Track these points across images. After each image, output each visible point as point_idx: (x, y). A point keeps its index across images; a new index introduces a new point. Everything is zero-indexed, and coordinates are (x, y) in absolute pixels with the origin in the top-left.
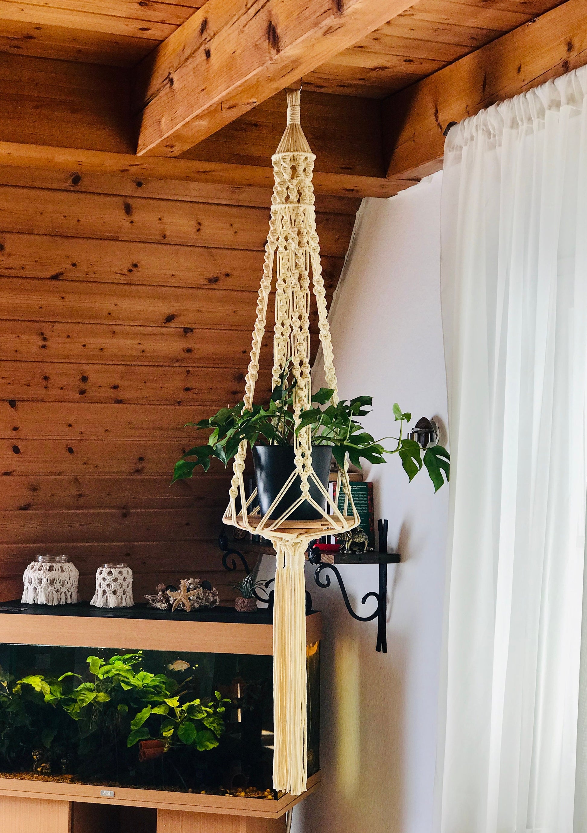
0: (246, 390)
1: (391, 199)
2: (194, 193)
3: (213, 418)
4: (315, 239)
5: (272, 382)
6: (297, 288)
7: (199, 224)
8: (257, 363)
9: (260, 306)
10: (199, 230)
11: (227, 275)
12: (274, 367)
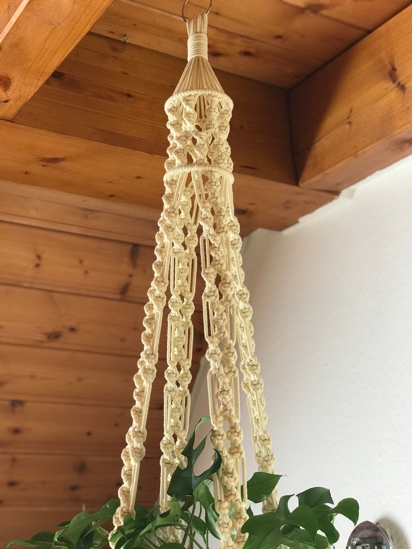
0: (123, 477)
1: (287, 232)
2: (33, 213)
3: (62, 531)
4: (235, 228)
5: (161, 464)
6: (214, 298)
7: (39, 257)
8: (143, 428)
9: (148, 331)
10: (38, 265)
11: (72, 330)
12: (164, 438)
